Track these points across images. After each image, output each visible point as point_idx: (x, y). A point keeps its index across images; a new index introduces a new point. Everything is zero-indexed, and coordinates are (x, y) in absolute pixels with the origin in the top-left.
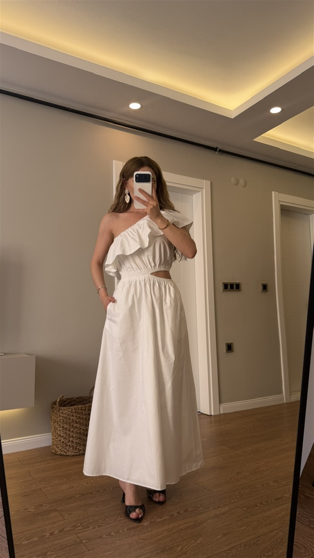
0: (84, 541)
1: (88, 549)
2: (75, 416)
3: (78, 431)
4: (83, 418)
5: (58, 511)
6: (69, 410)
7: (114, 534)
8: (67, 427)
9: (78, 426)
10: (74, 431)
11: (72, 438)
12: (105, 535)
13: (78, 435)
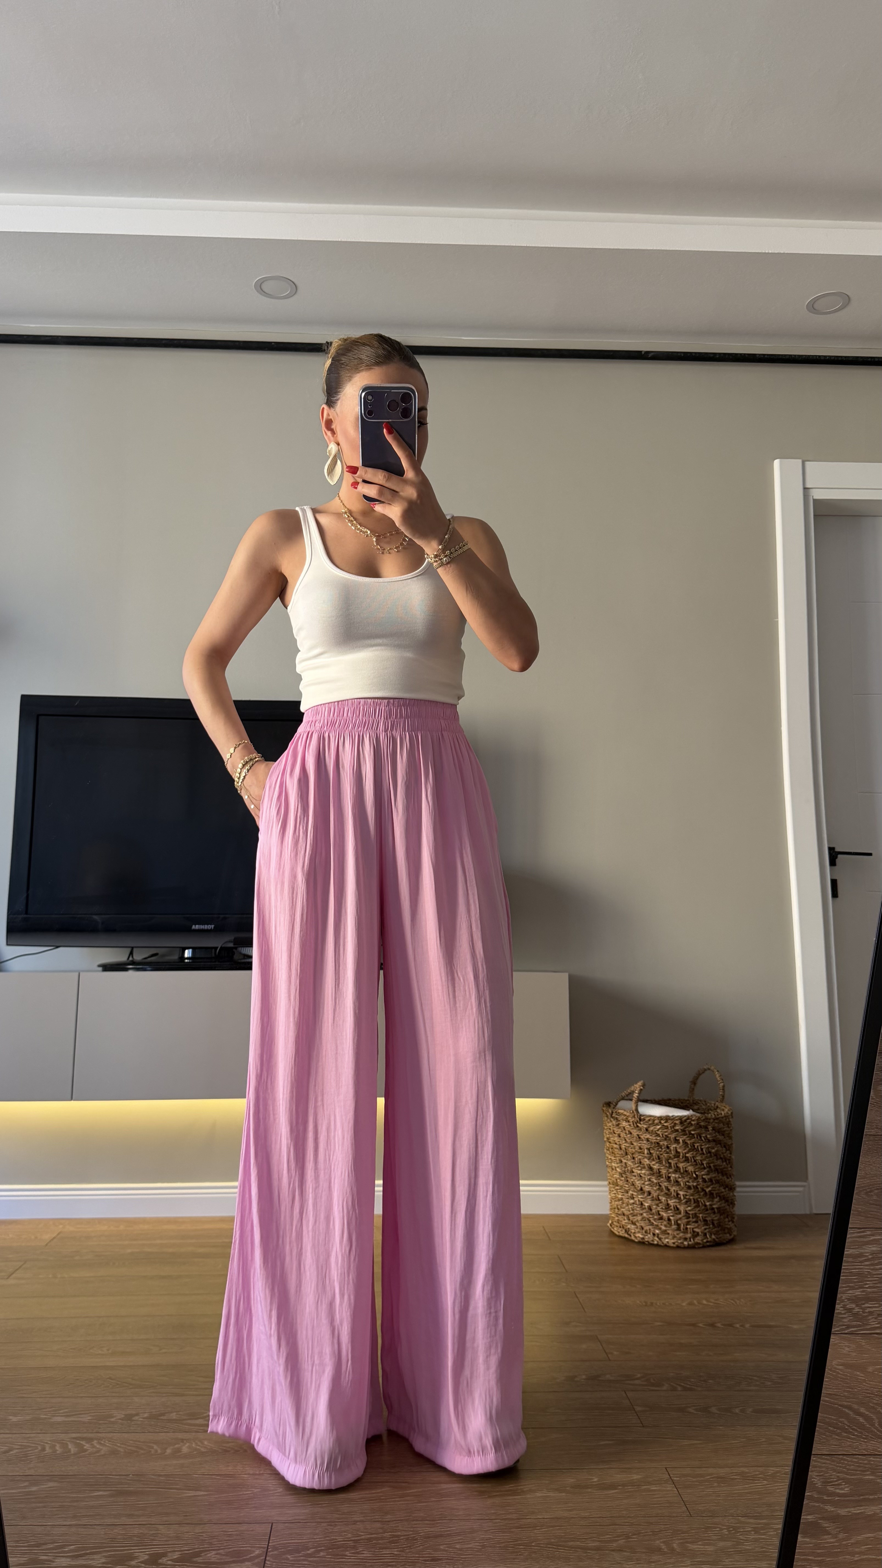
0: (638, 1409)
1: (642, 1424)
2: (681, 1141)
3: (690, 1181)
4: (702, 1149)
5: (599, 1341)
6: (665, 1124)
7: (718, 1412)
8: (662, 1168)
9: (690, 1169)
10: (680, 1180)
11: (677, 1201)
12: (694, 1408)
13: (691, 1191)
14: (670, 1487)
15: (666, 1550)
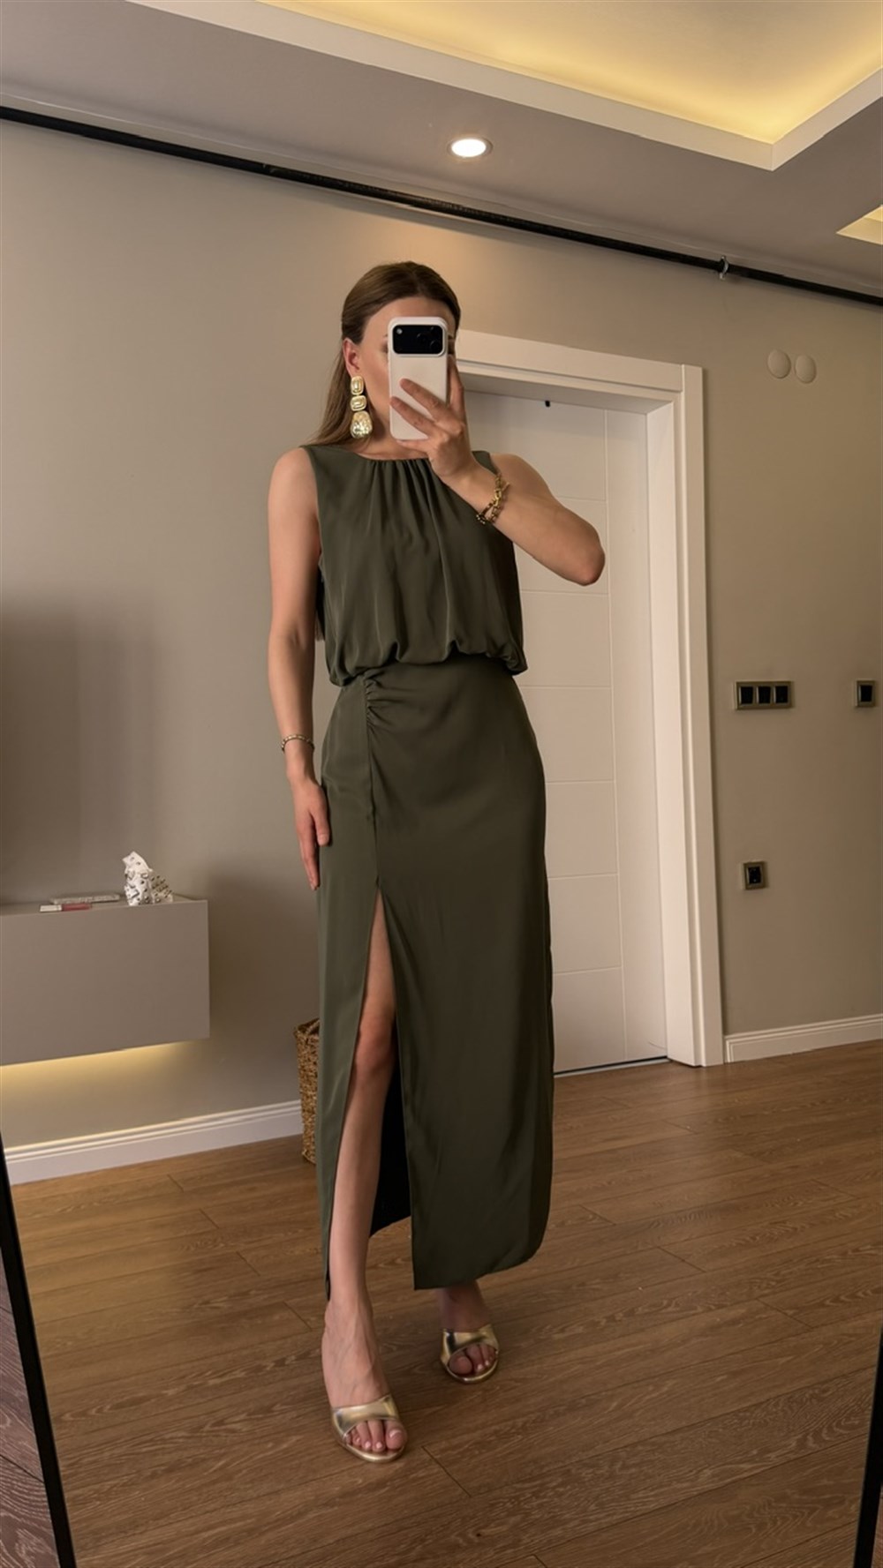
5: (290, 1308)
14: (436, 1469)
15: (465, 1544)
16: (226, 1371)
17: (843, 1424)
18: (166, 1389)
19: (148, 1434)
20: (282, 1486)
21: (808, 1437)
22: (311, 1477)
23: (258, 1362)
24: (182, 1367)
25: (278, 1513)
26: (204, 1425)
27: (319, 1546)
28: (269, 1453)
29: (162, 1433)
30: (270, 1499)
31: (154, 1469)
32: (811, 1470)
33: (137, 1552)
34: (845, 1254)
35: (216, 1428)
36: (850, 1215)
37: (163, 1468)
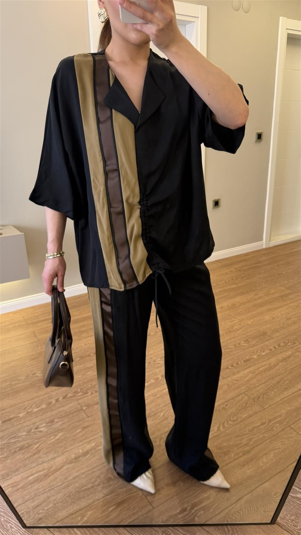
0: (84, 408)
1: (87, 415)
16: (40, 404)
17: (231, 419)
18: (20, 413)
19: (13, 434)
20: (55, 456)
21: (221, 426)
22: (65, 450)
23: (50, 400)
24: (25, 403)
25: (54, 467)
26: (32, 429)
27: (67, 481)
28: (53, 441)
29: (18, 433)
30: (52, 462)
31: (15, 450)
32: (220, 440)
33: (8, 487)
34: (235, 345)
35: (36, 430)
36: (238, 328)
37: (18, 449)
